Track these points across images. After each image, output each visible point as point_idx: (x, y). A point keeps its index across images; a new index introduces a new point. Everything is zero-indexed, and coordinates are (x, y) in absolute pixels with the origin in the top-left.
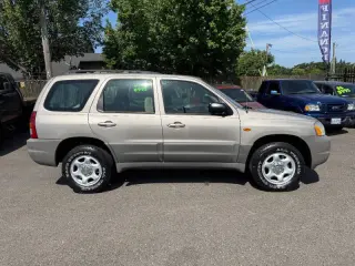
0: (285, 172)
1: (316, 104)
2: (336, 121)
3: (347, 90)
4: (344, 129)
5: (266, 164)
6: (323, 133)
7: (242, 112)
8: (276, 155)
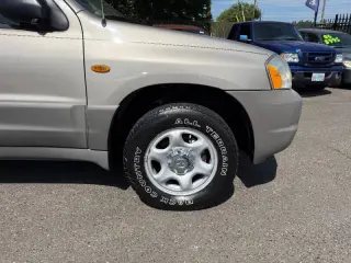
0: (196, 170)
1: (294, 53)
2: (318, 77)
3: (336, 40)
4: (327, 89)
5: (154, 151)
6: (288, 85)
7: (92, 23)
8: (175, 134)
